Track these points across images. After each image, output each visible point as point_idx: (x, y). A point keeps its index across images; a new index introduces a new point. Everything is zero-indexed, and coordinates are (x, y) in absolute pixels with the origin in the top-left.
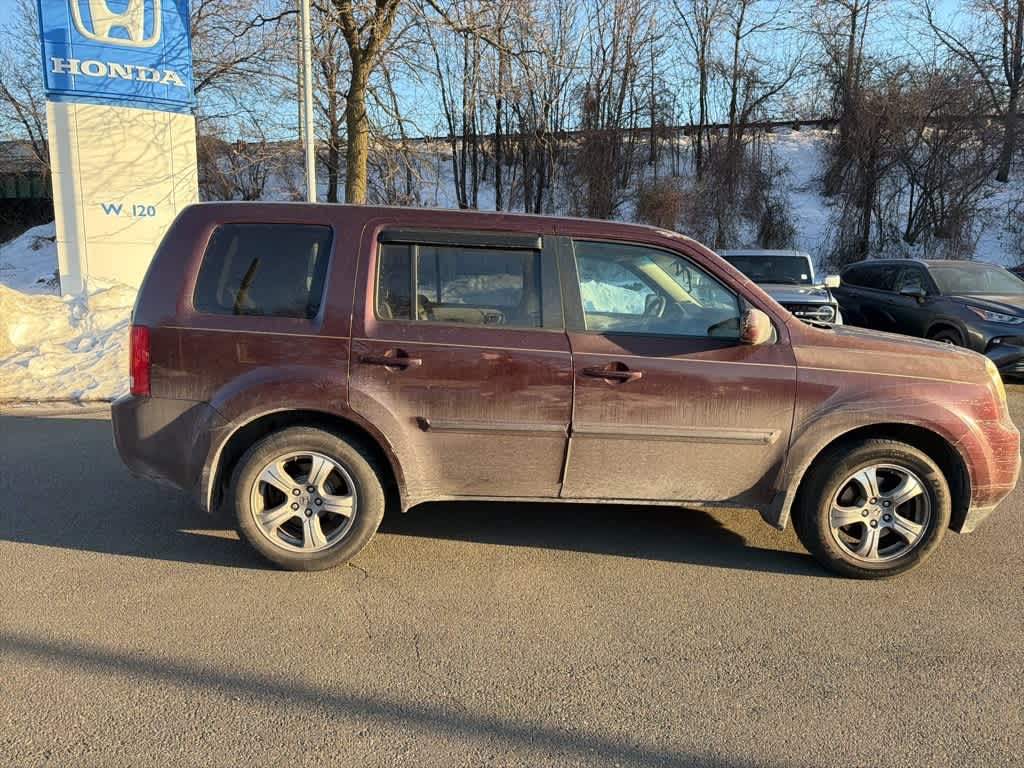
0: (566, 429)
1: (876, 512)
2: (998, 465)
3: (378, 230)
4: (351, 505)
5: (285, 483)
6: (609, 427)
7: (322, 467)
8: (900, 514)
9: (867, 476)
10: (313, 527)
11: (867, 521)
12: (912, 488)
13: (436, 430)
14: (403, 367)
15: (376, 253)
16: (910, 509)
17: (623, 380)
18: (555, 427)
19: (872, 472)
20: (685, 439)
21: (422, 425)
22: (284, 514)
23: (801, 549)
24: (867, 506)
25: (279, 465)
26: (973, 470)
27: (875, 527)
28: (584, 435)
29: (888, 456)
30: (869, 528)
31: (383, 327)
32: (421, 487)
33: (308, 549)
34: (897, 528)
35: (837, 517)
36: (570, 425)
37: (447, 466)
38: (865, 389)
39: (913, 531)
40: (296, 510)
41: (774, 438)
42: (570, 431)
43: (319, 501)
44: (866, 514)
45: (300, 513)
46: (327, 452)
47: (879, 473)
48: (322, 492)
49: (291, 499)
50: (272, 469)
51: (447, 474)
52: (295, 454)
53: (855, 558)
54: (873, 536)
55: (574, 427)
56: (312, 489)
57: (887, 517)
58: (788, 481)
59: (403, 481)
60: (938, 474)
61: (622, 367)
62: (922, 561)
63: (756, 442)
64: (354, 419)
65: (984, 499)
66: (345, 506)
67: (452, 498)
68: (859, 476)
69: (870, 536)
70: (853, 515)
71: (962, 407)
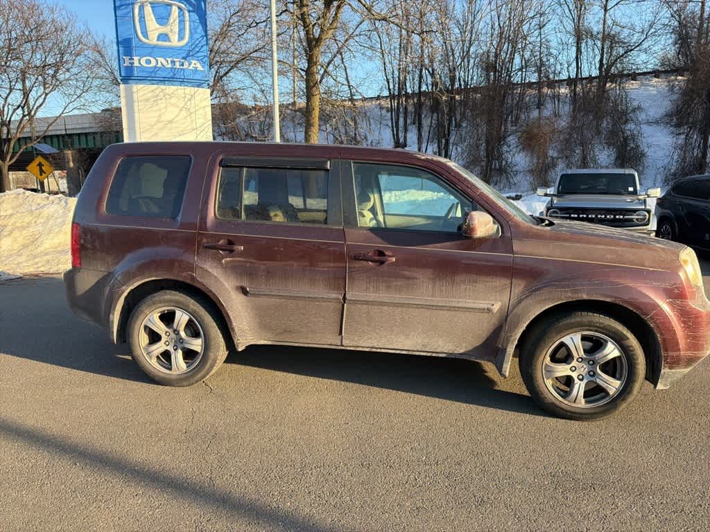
0: (341, 297)
1: (583, 369)
2: (688, 337)
3: (220, 158)
4: (201, 343)
5: (160, 327)
6: (372, 296)
7: (182, 318)
8: (602, 371)
9: (574, 341)
10: (178, 358)
11: (574, 375)
12: (611, 351)
13: (254, 295)
14: (231, 251)
15: (218, 173)
16: (611, 368)
17: (382, 263)
18: (334, 296)
19: (577, 337)
20: (428, 307)
21: (244, 291)
22: (159, 347)
23: (526, 393)
24: (574, 363)
25: (155, 316)
26: (664, 340)
27: (582, 380)
28: (355, 302)
29: (590, 326)
30: (576, 380)
31: (218, 224)
32: (247, 335)
33: (174, 373)
34: (599, 381)
35: (549, 371)
36: (345, 295)
37: (263, 320)
38: (570, 273)
39: (613, 385)
40: (167, 345)
41: (496, 307)
42: (344, 298)
43: (181, 340)
44: (574, 369)
45: (170, 348)
46: (185, 308)
47: (584, 338)
48: (183, 334)
49: (164, 338)
50: (152, 318)
51: (264, 326)
52: (166, 309)
53: (564, 403)
54: (579, 388)
55: (348, 297)
56: (176, 332)
57: (592, 373)
58: (508, 341)
59: (233, 329)
60: (633, 341)
61: (381, 253)
62: (620, 409)
63: (482, 310)
64: (198, 286)
65: (675, 363)
66: (197, 345)
67: (270, 343)
68: (567, 340)
69: (576, 387)
70: (562, 370)
71: (654, 289)
